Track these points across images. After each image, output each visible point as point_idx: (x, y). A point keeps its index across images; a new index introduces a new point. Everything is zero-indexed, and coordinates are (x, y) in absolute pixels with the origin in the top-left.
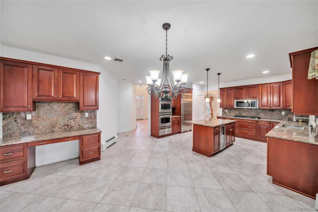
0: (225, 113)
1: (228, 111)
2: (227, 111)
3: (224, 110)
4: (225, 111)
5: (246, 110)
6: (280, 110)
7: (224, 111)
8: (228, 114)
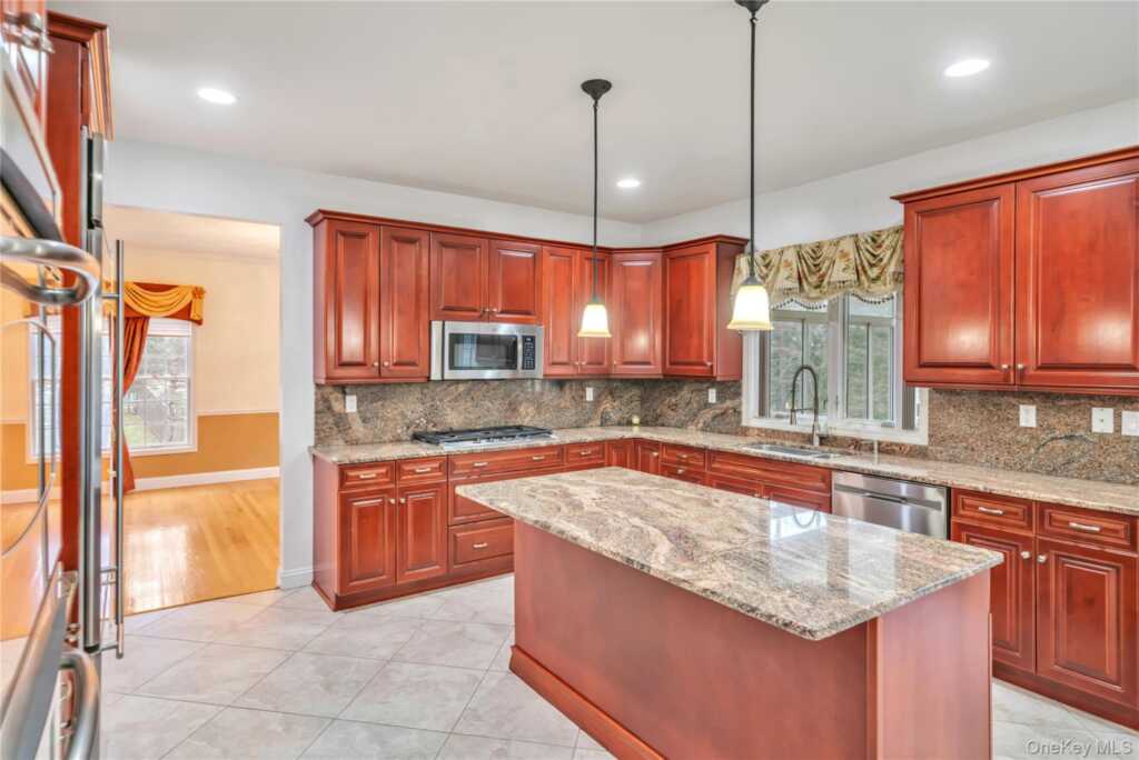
0: (341, 422)
1: (360, 402)
2: (351, 405)
3: (335, 396)
4: (337, 407)
5: (462, 388)
6: (581, 382)
7: (329, 408)
8: (358, 429)
